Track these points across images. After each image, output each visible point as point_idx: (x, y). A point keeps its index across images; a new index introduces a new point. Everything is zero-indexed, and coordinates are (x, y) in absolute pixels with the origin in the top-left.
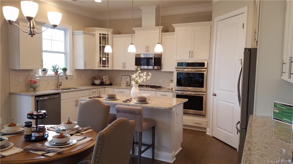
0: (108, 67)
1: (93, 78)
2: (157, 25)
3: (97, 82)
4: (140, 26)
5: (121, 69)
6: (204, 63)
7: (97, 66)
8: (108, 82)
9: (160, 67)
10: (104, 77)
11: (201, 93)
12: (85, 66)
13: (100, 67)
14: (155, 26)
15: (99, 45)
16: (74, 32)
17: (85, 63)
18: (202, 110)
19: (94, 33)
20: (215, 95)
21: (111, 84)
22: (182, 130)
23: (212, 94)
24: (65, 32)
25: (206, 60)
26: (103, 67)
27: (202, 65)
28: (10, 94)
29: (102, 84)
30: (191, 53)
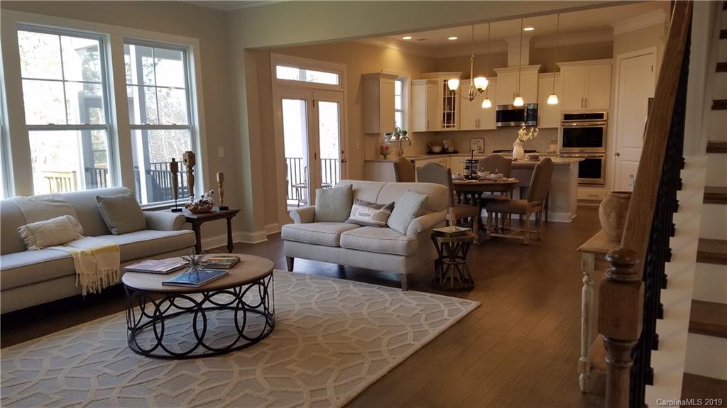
0: (454, 126)
1: (429, 144)
2: (532, 63)
3: (437, 149)
4: (505, 65)
5: (473, 128)
6: (603, 114)
7: (438, 127)
8: (451, 149)
9: (535, 122)
10: (445, 142)
11: (598, 155)
12: (428, 127)
13: (444, 127)
14: (530, 64)
15: (443, 96)
16: (413, 81)
17: (428, 122)
18: (600, 177)
19: (436, 79)
20: (618, 155)
21: (455, 152)
22: (576, 207)
23: (614, 153)
24: (403, 82)
25: (604, 110)
26: (448, 127)
27: (600, 116)
28: (366, 161)
29: (444, 151)
30: (585, 102)
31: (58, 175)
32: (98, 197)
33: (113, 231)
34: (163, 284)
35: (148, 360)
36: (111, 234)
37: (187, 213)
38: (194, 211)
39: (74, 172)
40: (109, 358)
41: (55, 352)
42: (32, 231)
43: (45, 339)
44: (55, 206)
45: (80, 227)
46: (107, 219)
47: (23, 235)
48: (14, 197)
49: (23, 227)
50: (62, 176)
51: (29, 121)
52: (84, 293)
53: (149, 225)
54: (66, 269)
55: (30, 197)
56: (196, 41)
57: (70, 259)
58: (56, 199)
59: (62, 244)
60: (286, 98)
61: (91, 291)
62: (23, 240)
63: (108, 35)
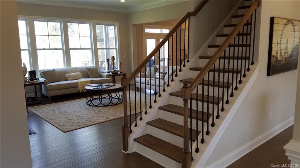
31: (85, 62)
32: (87, 68)
33: (90, 77)
34: (93, 88)
35: (89, 106)
36: (90, 78)
37: (111, 74)
38: (112, 73)
39: (89, 61)
40: (81, 105)
41: (70, 104)
42: (69, 76)
43: (69, 101)
44: (76, 70)
45: (82, 76)
46: (89, 74)
47: (67, 77)
48: (66, 67)
49: (67, 75)
50: (86, 62)
51: (70, 47)
52: (80, 92)
53: (101, 76)
54: (76, 86)
55: (70, 67)
56: (118, 23)
57: (77, 83)
58: (76, 68)
59: (76, 80)
60: (147, 39)
61: (82, 92)
62: (67, 78)
63: (92, 23)
